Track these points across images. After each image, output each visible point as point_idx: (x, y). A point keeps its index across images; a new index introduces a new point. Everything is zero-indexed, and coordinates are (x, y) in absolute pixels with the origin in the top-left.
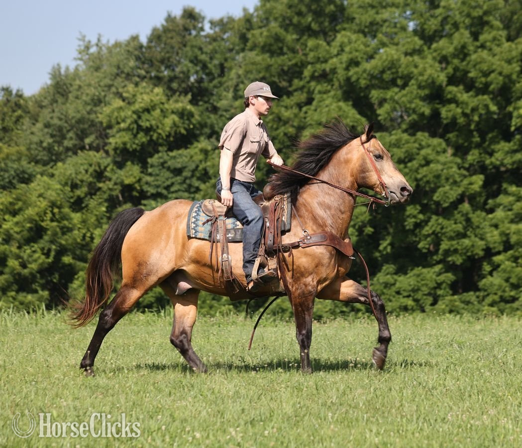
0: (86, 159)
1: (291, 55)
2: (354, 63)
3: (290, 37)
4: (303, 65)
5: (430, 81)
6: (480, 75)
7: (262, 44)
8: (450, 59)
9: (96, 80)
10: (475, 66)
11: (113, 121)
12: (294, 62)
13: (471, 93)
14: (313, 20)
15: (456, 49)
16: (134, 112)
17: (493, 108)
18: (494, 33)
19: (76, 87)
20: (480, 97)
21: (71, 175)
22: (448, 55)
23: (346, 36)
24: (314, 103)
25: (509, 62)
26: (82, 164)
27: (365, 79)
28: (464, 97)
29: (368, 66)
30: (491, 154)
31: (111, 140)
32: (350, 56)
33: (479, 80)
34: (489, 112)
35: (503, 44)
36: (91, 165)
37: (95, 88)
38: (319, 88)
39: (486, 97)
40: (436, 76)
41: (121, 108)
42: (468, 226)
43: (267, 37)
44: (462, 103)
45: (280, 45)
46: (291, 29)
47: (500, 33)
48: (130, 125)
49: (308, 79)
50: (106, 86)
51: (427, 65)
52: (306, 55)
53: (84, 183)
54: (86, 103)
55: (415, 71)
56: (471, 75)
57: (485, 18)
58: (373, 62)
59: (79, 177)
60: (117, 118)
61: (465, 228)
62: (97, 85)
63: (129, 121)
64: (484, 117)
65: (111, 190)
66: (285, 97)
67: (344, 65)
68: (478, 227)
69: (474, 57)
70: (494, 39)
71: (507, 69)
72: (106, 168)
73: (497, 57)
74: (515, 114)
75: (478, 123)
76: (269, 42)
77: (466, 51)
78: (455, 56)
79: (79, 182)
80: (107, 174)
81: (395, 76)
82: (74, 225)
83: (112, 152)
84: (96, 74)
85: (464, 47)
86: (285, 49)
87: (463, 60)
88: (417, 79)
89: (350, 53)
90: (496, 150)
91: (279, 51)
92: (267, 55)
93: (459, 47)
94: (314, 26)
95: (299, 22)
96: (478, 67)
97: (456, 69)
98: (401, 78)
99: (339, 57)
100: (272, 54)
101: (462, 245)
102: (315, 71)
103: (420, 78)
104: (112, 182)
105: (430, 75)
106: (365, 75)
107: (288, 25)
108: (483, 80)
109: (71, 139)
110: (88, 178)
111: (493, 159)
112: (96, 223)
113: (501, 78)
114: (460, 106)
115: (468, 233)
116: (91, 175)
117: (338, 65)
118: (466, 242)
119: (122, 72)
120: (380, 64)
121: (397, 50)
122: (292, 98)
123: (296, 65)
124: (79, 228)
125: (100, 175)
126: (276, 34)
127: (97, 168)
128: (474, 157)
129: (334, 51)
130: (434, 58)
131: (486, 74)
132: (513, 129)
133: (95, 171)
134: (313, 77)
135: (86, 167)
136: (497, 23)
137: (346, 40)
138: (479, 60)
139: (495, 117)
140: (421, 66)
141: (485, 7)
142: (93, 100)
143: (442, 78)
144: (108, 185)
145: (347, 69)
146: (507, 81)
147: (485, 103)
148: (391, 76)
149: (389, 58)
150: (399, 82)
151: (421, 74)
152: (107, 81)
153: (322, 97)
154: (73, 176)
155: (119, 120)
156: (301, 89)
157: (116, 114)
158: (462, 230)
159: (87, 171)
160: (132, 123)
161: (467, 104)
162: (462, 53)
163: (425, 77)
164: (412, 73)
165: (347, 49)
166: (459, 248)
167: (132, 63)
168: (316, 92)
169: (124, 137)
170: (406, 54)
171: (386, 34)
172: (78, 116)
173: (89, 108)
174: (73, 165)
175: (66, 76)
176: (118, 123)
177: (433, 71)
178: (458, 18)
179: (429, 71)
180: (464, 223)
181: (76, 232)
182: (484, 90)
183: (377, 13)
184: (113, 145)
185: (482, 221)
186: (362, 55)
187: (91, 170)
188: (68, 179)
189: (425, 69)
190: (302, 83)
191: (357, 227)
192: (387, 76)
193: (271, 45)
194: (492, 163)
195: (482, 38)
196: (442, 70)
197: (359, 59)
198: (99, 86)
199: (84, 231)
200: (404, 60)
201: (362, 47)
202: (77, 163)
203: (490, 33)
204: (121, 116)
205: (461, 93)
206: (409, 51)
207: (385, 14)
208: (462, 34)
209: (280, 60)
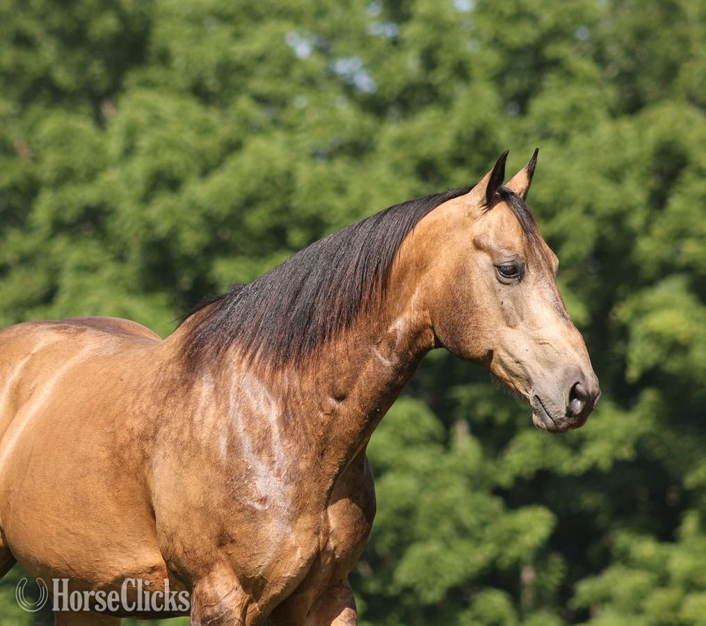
2: (165, 181)
4: (29, 190)
8: (445, 167)
15: (459, 139)
18: (576, 93)
23: (142, 105)
24: (63, 300)
25: (615, 176)
27: (195, 228)
38: (75, 256)
47: (591, 93)
49: (45, 230)
52: (36, 160)
55: (339, 204)
57: (551, 51)
58: (219, 180)
67: (140, 188)
70: (574, 110)
71: (608, 197)
73: (579, 165)
74: (639, 329)
81: (285, 219)
89: (154, 151)
94: (63, 76)
102: (61, 209)
106: (195, 218)
113: (589, 224)
117: (123, 190)
121: (291, 145)
123: (14, 189)
129: (114, 145)
130: (396, 168)
132: (633, 373)
134: (59, 227)
136: (585, 66)
137: (141, 116)
140: (355, 190)
141: (548, 19)
145: (146, 199)
146: (609, 231)
150: (296, 237)
156: (27, 260)
165: (144, 142)
168: (68, 267)
170: (315, 155)
171: (261, 100)
178: (470, 48)
183: (238, 36)
186: (187, 160)
192: (257, 219)
195: (538, 106)
200: (306, 173)
201: (189, 137)
207: (258, 40)
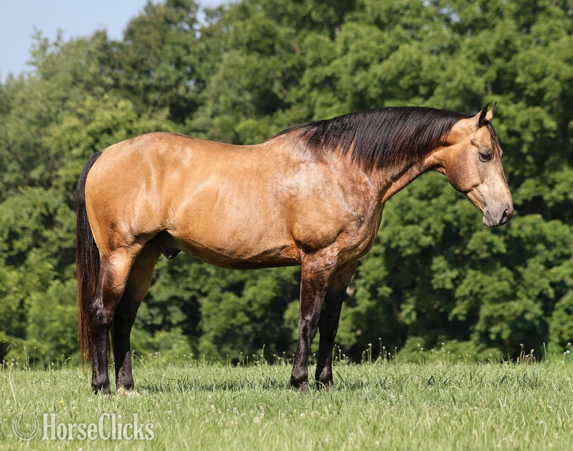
0: (29, 199)
1: (286, 55)
2: (362, 65)
3: (283, 31)
4: (301, 69)
5: (461, 88)
6: (530, 79)
7: (246, 41)
8: (491, 58)
9: (44, 92)
10: (523, 68)
11: (65, 147)
12: (289, 64)
13: (521, 104)
14: (314, 8)
15: (498, 44)
16: (89, 134)
17: (551, 124)
18: (551, 22)
19: (18, 101)
20: (531, 109)
21: (8, 220)
22: (489, 52)
23: (351, 29)
26: (24, 206)
27: (376, 86)
28: (510, 110)
29: (378, 69)
30: (552, 186)
31: (61, 172)
32: (356, 56)
33: (529, 87)
34: (543, 130)
35: (562, 36)
36: (35, 206)
37: (43, 102)
38: (321, 99)
39: (537, 109)
40: (468, 81)
41: (75, 129)
42: (518, 284)
43: (252, 31)
44: (507, 118)
45: (270, 41)
46: (285, 19)
47: (559, 22)
48: (84, 151)
49: (308, 87)
50: (58, 99)
51: (458, 68)
52: (304, 54)
53: (27, 232)
54: (30, 122)
55: (442, 75)
56: (519, 80)
58: (386, 64)
59: (21, 223)
60: (68, 142)
61: (514, 288)
62: (45, 98)
63: (83, 146)
64: (539, 136)
65: (62, 239)
66: (279, 112)
67: (350, 68)
68: (532, 285)
69: (521, 56)
70: (551, 31)
71: (566, 71)
72: (55, 210)
73: (553, 56)
75: (532, 145)
76: (254, 37)
77: (510, 47)
78: (498, 54)
79: (19, 230)
80: (58, 218)
81: (417, 81)
82: (9, 288)
83: (63, 189)
84: (47, 83)
85: (508, 42)
86: (277, 47)
87: (508, 59)
88: (444, 86)
89: (357, 51)
90: (558, 180)
91: (268, 50)
92: (254, 57)
93: (502, 43)
94: (315, 16)
95: (296, 11)
96: (527, 68)
97: (501, 72)
98: (424, 85)
99: (344, 57)
100: (261, 52)
101: (509, 310)
102: (316, 77)
103: (449, 85)
104: (64, 229)
105: (461, 81)
106: (376, 82)
107: (282, 15)
108: (535, 86)
109: (14, 171)
110: (32, 225)
111: (554, 193)
112: (39, 284)
113: (558, 84)
114: (505, 121)
115: (519, 293)
116: (37, 219)
117: (342, 69)
118: (516, 306)
119: (81, 81)
120: (394, 66)
121: (420, 48)
122: (288, 112)
123: (293, 68)
124: (16, 292)
125: (48, 220)
126: (264, 27)
127: (44, 211)
128: (529, 191)
129: (339, 49)
130: (468, 57)
131: (538, 79)
133: (42, 214)
134: (313, 86)
135: (29, 209)
137: (351, 35)
138: (528, 59)
139: (552, 135)
140: (450, 68)
142: (39, 117)
143: (479, 84)
144: (57, 233)
145: (353, 73)
146: (567, 87)
147: (537, 117)
148: (411, 83)
149: (407, 59)
150: (423, 90)
151: (450, 80)
152: (61, 93)
153: (324, 112)
154: (12, 221)
155: (72, 144)
156: (300, 101)
157: (68, 136)
158: (509, 291)
159: (30, 215)
160: (87, 148)
161: (514, 118)
162: (506, 49)
163: (455, 83)
164: (438, 77)
165: (352, 47)
166: (506, 314)
167: (94, 68)
168: (318, 104)
169: (78, 168)
170: (432, 52)
171: (406, 26)
172: (21, 139)
173: (34, 128)
174: (12, 208)
175: (8, 86)
176: (71, 149)
177: (465, 76)
179: (459, 76)
180: (511, 280)
181: (10, 297)
182: (536, 100)
184: (64, 179)
185: (537, 277)
186: (372, 55)
187: (36, 213)
188: (5, 226)
189: (454, 72)
190: (300, 93)
191: (368, 286)
192: (404, 82)
193: (257, 42)
194: (552, 199)
195: (534, 29)
196: (480, 73)
197: (368, 60)
198: (49, 99)
199: (21, 296)
200: (427, 60)
201: (373, 44)
202: (17, 204)
203: (547, 22)
204: (74, 140)
205: (507, 104)
206: (435, 48)
208: (505, 25)
209: (271, 61)
